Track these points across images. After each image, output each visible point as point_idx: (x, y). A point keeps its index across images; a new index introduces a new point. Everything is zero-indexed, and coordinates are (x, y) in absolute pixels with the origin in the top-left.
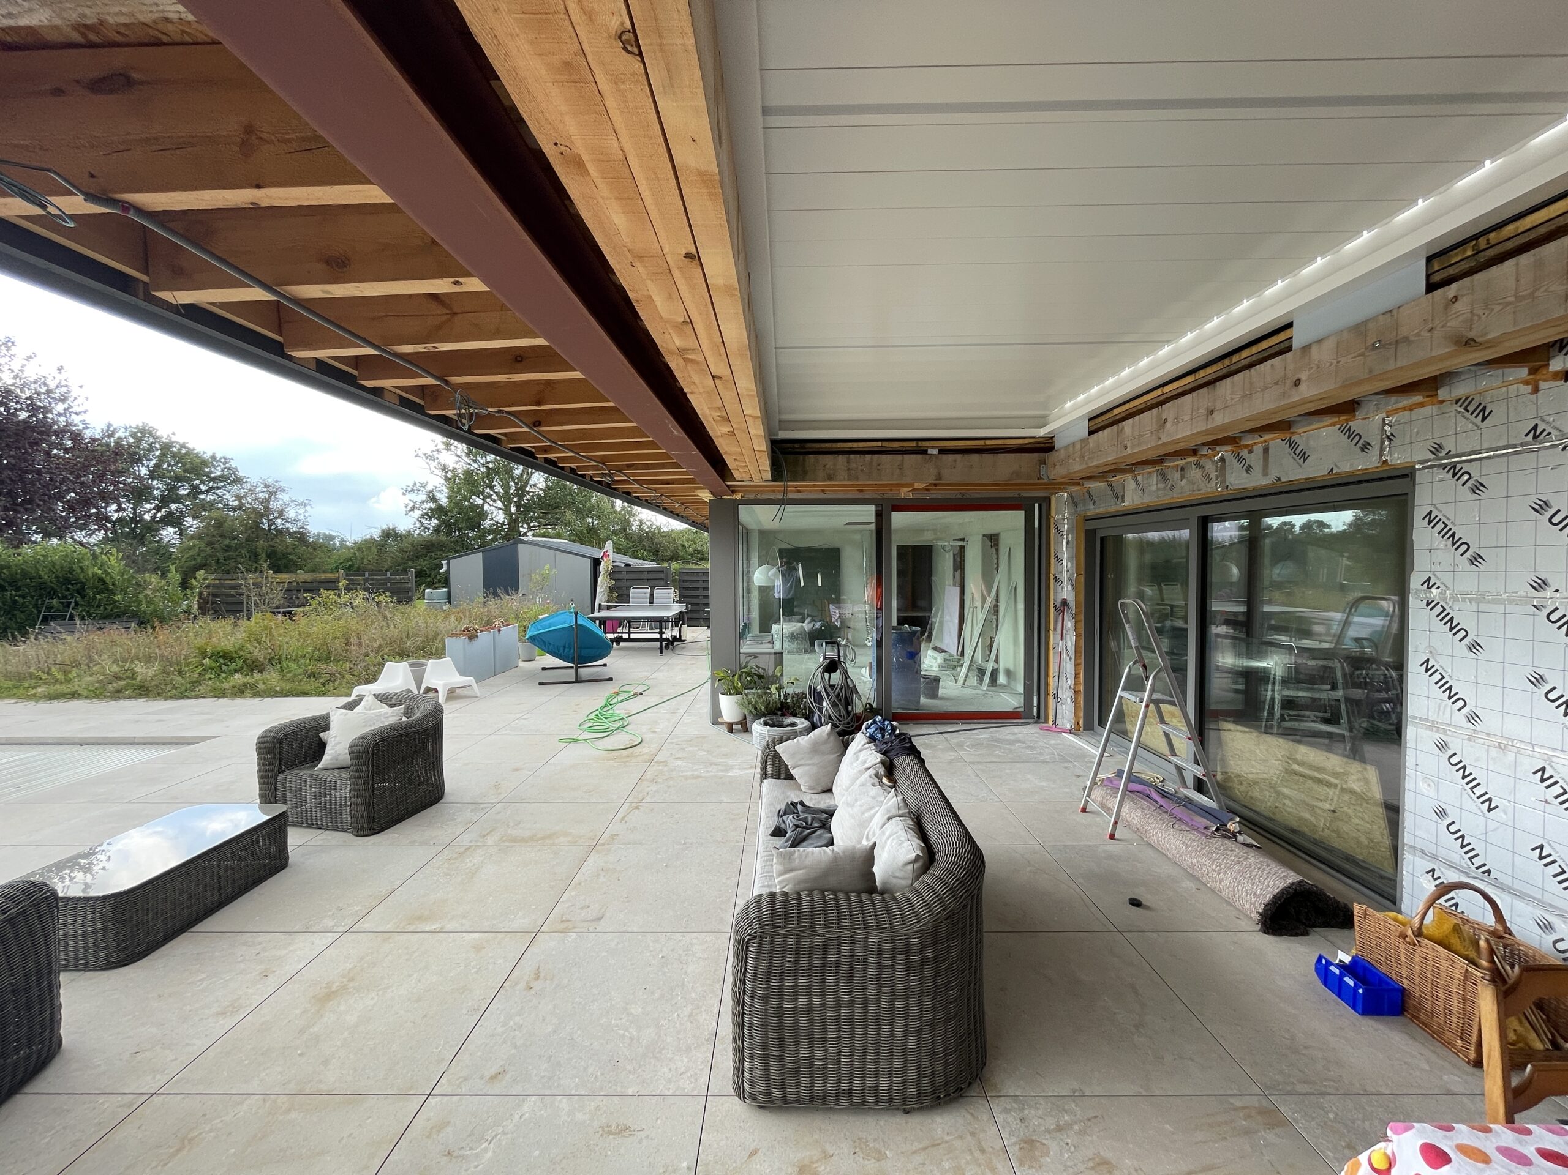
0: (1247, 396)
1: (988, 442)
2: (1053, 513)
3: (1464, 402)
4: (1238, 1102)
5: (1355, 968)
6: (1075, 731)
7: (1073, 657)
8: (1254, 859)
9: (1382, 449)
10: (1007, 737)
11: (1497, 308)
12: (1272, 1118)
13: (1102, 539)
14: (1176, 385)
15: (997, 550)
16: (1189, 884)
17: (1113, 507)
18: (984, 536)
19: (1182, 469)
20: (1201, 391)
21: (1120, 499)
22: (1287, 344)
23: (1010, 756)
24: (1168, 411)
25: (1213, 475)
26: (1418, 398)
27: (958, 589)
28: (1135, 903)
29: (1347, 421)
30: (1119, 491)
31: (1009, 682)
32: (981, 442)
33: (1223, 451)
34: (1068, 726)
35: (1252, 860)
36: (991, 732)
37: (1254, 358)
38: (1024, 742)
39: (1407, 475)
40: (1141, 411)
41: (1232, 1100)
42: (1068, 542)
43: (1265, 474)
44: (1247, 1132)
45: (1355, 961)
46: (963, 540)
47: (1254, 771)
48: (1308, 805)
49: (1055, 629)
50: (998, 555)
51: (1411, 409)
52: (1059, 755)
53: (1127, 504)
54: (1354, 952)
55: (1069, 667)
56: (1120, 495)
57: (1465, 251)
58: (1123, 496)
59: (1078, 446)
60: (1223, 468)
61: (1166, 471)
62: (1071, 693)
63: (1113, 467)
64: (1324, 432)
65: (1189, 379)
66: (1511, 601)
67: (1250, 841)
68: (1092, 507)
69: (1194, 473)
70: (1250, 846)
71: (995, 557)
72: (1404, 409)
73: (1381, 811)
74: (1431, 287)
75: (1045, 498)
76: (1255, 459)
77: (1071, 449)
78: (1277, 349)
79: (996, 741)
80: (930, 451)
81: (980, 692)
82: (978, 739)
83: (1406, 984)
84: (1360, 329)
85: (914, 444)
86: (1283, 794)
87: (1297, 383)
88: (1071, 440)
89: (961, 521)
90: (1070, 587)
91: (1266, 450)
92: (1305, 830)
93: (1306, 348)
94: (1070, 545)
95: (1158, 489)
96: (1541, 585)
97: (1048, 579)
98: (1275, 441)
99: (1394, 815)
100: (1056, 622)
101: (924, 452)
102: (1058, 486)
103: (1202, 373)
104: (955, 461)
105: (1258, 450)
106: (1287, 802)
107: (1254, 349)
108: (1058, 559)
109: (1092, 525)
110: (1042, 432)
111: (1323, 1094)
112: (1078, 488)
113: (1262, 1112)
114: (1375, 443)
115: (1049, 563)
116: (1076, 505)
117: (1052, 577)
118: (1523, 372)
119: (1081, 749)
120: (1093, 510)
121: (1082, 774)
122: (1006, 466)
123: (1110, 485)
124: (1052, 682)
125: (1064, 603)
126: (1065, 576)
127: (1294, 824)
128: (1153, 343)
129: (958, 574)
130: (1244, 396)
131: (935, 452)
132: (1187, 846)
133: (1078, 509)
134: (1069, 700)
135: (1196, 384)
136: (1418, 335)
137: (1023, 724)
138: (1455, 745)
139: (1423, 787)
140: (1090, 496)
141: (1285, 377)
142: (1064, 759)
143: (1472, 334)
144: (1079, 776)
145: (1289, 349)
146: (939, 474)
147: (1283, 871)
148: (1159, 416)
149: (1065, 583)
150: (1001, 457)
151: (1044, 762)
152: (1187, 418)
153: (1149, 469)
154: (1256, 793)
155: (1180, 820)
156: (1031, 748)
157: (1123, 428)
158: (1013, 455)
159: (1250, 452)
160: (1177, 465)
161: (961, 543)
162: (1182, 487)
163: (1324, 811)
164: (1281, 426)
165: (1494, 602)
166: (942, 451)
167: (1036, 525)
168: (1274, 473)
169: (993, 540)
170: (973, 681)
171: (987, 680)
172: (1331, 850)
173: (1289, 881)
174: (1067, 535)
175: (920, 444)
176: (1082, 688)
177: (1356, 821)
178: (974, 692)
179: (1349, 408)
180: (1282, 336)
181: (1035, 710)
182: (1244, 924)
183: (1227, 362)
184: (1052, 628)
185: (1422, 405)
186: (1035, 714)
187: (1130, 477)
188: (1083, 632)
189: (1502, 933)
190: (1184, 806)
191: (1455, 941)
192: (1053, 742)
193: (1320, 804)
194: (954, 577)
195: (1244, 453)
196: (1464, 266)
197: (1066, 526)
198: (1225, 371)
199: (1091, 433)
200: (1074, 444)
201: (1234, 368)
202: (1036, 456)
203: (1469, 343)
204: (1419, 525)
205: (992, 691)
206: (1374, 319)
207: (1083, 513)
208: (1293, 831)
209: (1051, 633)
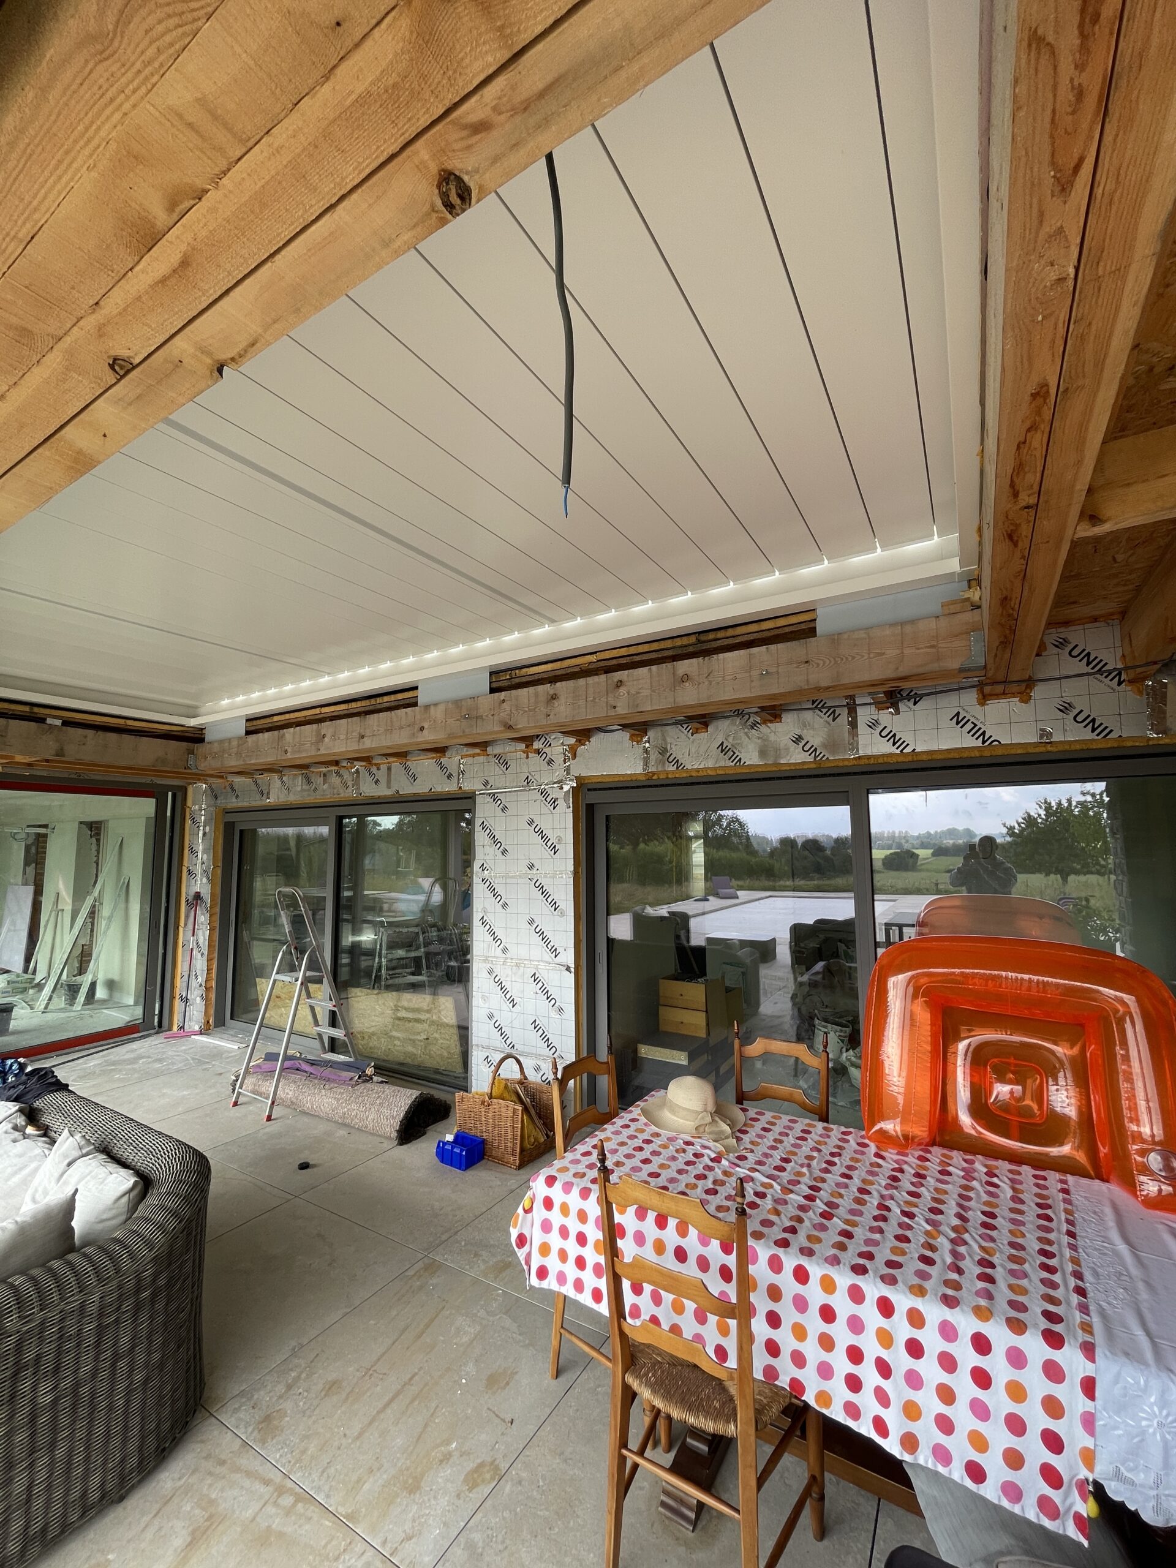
0: (389, 730)
1: (130, 723)
2: (189, 802)
3: (498, 757)
4: (411, 1273)
5: (460, 1139)
6: (205, 1031)
7: (206, 953)
8: (389, 1090)
9: (459, 779)
10: (125, 1057)
11: (521, 712)
12: (432, 1268)
13: (242, 832)
14: (332, 709)
15: (98, 840)
16: (342, 1132)
17: (257, 802)
18: (81, 823)
19: (325, 775)
20: (355, 719)
21: (265, 795)
22: (413, 700)
23: (136, 1075)
24: (326, 728)
25: (350, 784)
26: (478, 751)
27: (31, 889)
28: (304, 1166)
29: (440, 757)
30: (264, 788)
31: (111, 996)
32: (122, 721)
33: (358, 765)
34: (197, 1028)
35: (387, 1092)
36: (103, 1056)
37: (393, 704)
38: (149, 1057)
39: (470, 797)
40: (299, 724)
41: (407, 1274)
42: (204, 834)
43: (389, 787)
44: (421, 1288)
45: (457, 1137)
46: (45, 826)
47: (374, 1024)
48: (410, 1040)
49: (185, 925)
50: (98, 845)
51: (473, 756)
52: (193, 1059)
53: (271, 801)
54: (455, 1130)
55: (200, 964)
56: (265, 792)
57: (506, 675)
58: (268, 793)
59: (235, 743)
60: (358, 777)
61: (310, 775)
62: (201, 991)
63: (269, 767)
64: (427, 762)
65: (343, 707)
66: (520, 877)
67: (380, 1079)
68: (234, 800)
69: (335, 780)
70: (382, 1082)
71: (94, 847)
72: (470, 756)
73: (455, 1031)
74: (493, 690)
75: (181, 787)
76: (382, 774)
77: (227, 744)
78: (407, 702)
79: (113, 1065)
80: (49, 721)
81: (72, 1014)
82: (85, 1069)
83: (485, 1136)
84: (457, 703)
85: (27, 709)
86: (394, 1037)
87: (422, 729)
88: (229, 735)
89: (47, 803)
90: (205, 880)
91: (389, 769)
92: (409, 1061)
93: (427, 707)
94: (208, 836)
95: (302, 790)
96: (531, 867)
97: (180, 872)
98: (396, 765)
99: (463, 1032)
100: (187, 917)
101: (42, 720)
102: (201, 777)
103: (354, 705)
104: (86, 737)
105: (384, 767)
106: (396, 1042)
107: (392, 698)
108: (192, 850)
109: (231, 818)
110: (193, 722)
111: (456, 1233)
112: (220, 781)
113: (426, 1268)
114: (455, 774)
115: (182, 855)
116: (216, 797)
117: (185, 870)
118: (523, 746)
119: (216, 1047)
120: (234, 803)
121: (223, 1071)
122: (149, 751)
123: (256, 783)
124: (180, 984)
125: (198, 896)
126: (199, 869)
127: (401, 1059)
128: (315, 670)
129: (31, 869)
130: (386, 730)
131: (58, 722)
132: (338, 1100)
133: (219, 802)
134: (198, 999)
135: (348, 712)
136: (487, 716)
137: (141, 1038)
138: (497, 971)
139: (481, 1003)
140: (233, 790)
141: (414, 724)
142: (200, 1062)
143: (511, 723)
144: (221, 1074)
145: (415, 704)
146: (62, 749)
147: (409, 1092)
148: (318, 731)
149: (199, 877)
150: (145, 740)
151: (178, 1071)
152: (342, 737)
153: (295, 772)
154: (373, 1043)
155: (329, 1080)
156: (160, 1060)
157: (284, 734)
158: (159, 741)
159: (378, 769)
160: (320, 772)
161: (42, 831)
162: (324, 791)
163: (421, 1041)
164: (402, 755)
165: (512, 877)
166: (66, 723)
167: (169, 814)
168: (395, 787)
169: (94, 829)
170: (60, 1002)
171: (81, 997)
172: (426, 1069)
173: (414, 1097)
174: (204, 827)
175: (36, 710)
176: (214, 984)
177: (442, 1041)
178: (63, 1015)
179: (441, 750)
180: (410, 694)
181: (156, 1019)
182: (387, 1145)
183: (373, 701)
184: (182, 923)
185: (478, 755)
186: (156, 1024)
187: (276, 777)
188: (218, 926)
189: (523, 1082)
190: (331, 1067)
191: (506, 1095)
192: (184, 1048)
193: (418, 1037)
194: (24, 873)
195: (374, 769)
196: (506, 683)
197: (203, 818)
198: (371, 708)
199: (248, 733)
200: (230, 740)
201: (379, 707)
202: (184, 744)
203: (510, 727)
204: (478, 828)
205: (89, 1009)
206: (465, 699)
207: (223, 806)
208: (402, 1064)
209: (181, 929)
